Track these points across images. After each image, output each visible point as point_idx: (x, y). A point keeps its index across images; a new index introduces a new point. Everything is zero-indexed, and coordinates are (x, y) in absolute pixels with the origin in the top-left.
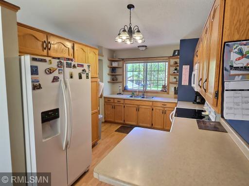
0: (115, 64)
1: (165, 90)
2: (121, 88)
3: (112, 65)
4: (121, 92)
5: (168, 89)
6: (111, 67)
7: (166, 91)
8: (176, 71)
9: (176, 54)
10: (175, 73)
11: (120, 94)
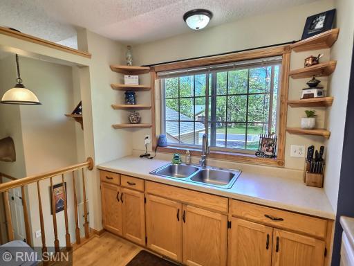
0: (131, 81)
1: (270, 150)
2: (149, 141)
3: (123, 83)
4: (150, 151)
5: (283, 151)
6: (121, 89)
7: (273, 157)
8: (315, 91)
9: (319, 25)
10: (311, 96)
11: (147, 156)
